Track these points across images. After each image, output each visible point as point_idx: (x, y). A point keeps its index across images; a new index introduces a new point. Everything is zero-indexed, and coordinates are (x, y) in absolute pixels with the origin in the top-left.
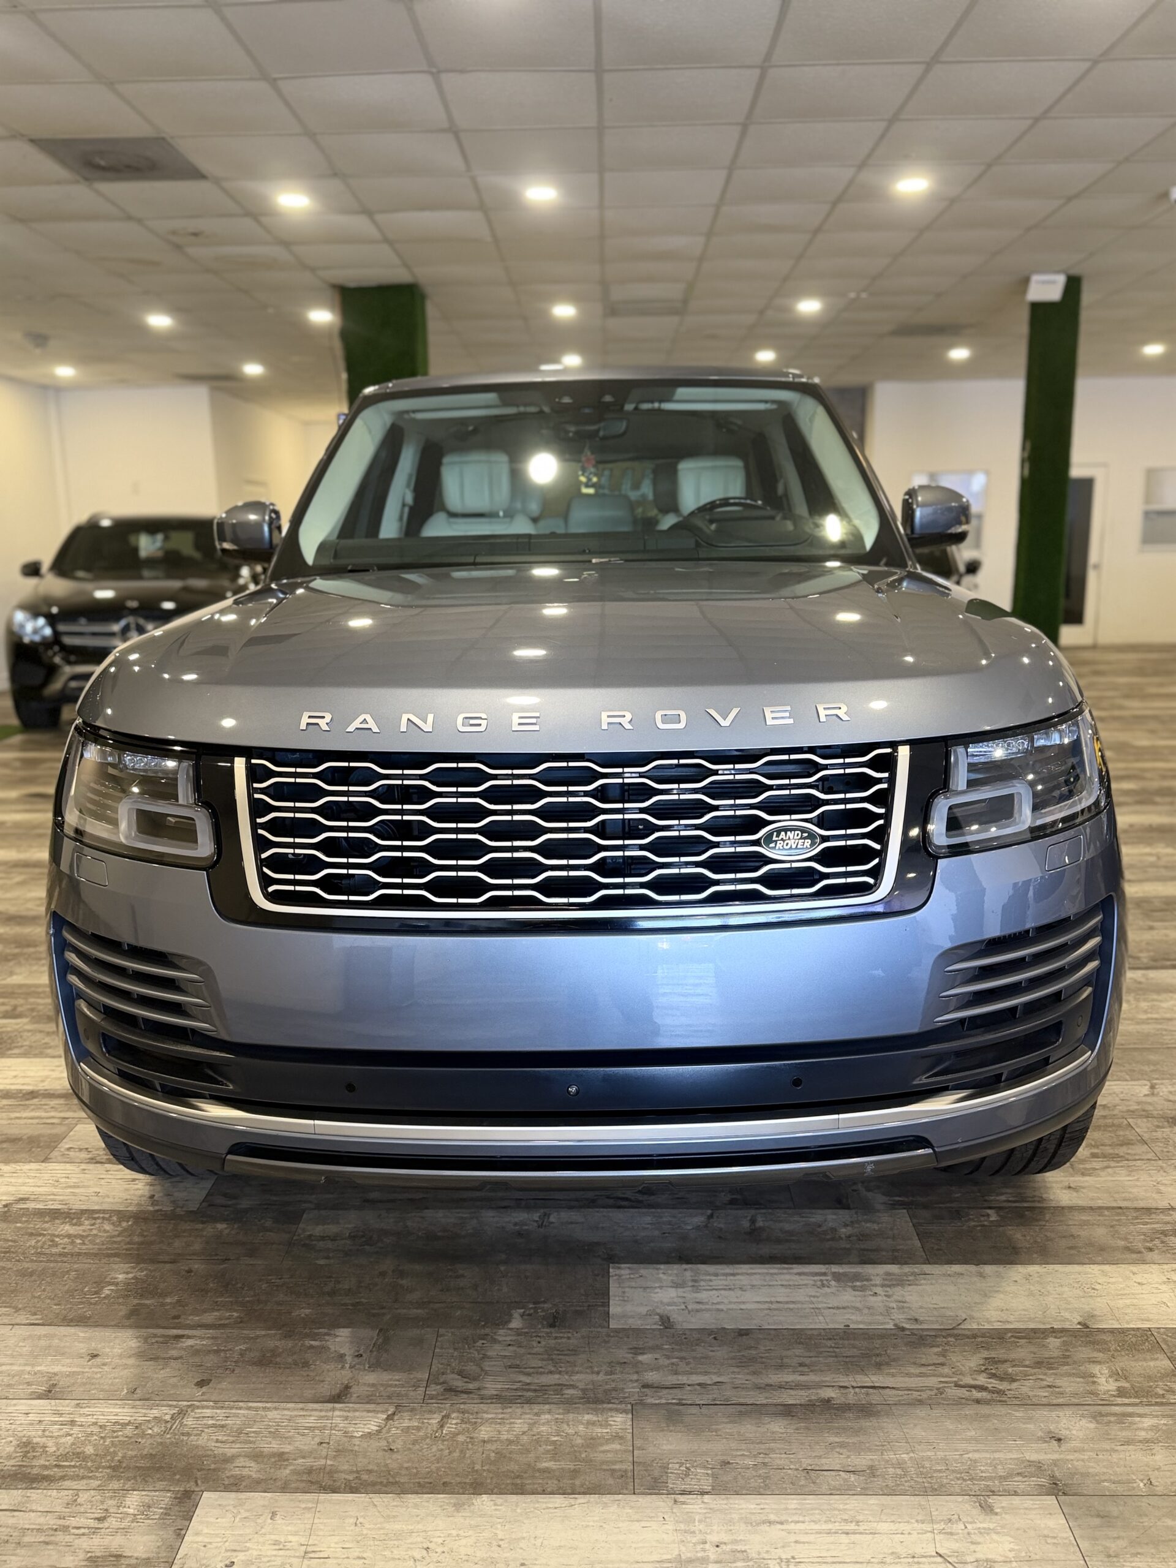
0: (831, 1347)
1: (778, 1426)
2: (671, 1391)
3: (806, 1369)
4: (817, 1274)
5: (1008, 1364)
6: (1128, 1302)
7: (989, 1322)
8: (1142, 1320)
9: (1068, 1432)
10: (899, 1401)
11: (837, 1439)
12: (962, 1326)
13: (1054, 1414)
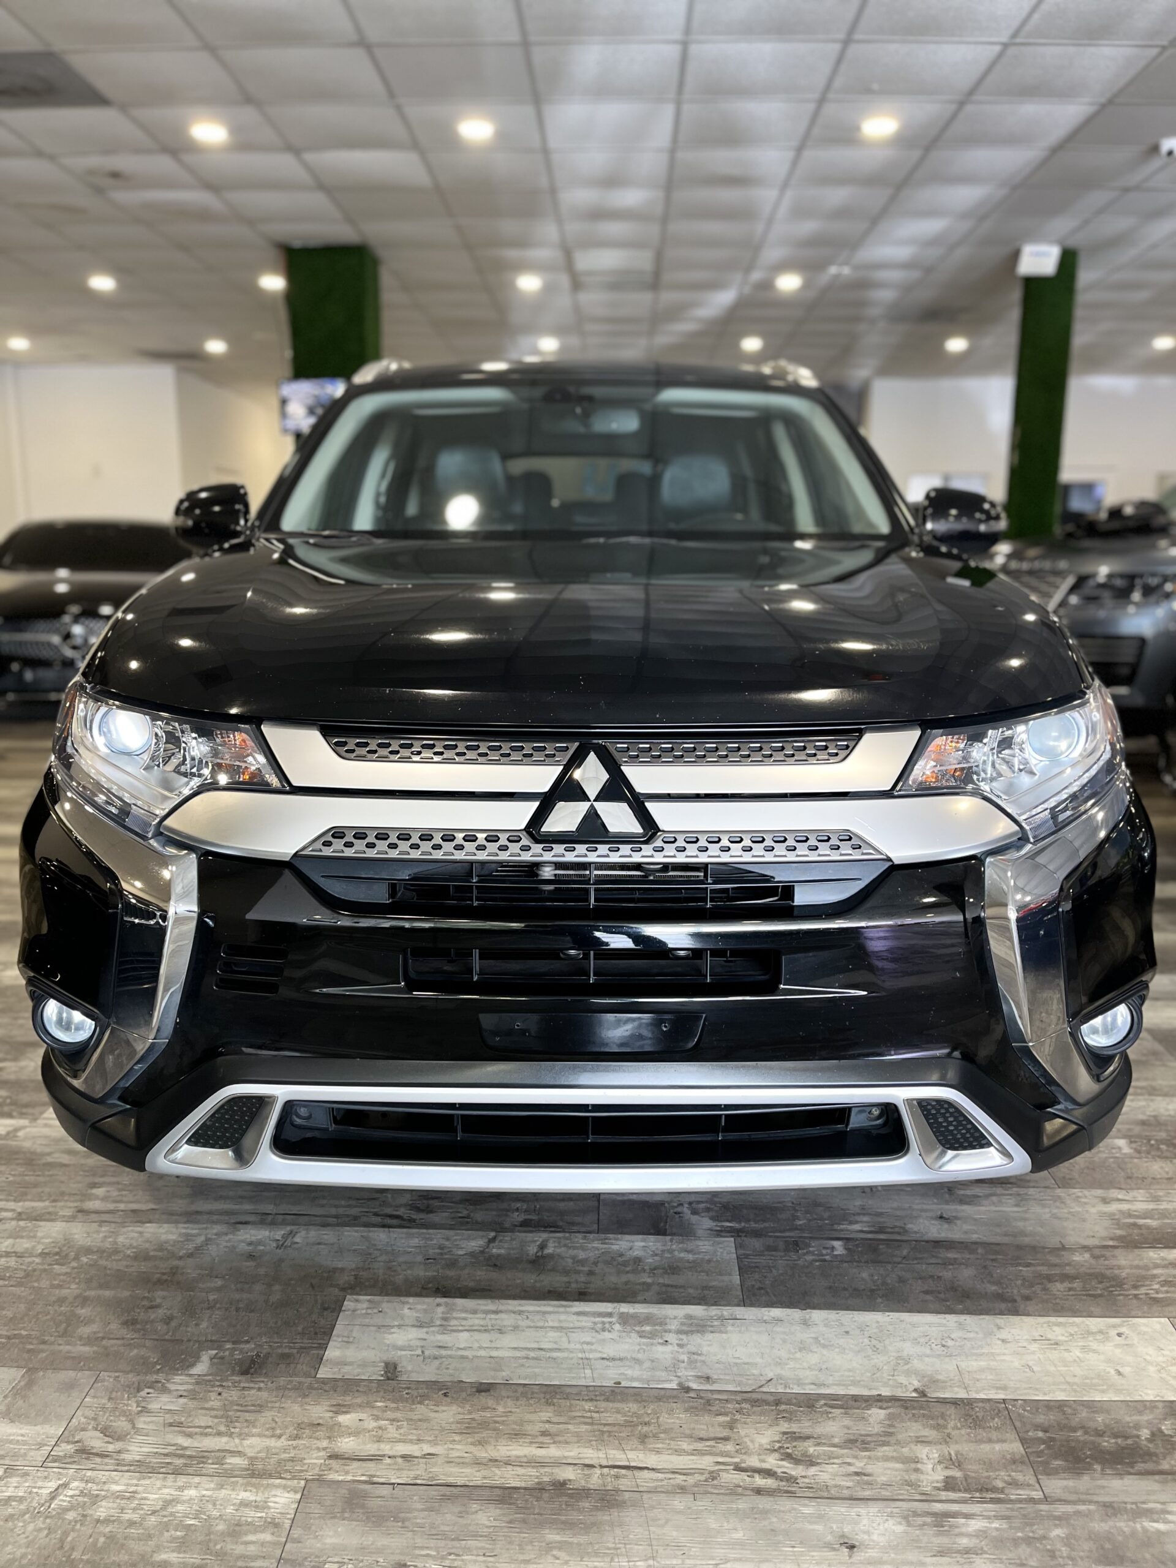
0: (590, 1411)
1: (485, 1517)
2: (363, 1464)
3: (546, 1440)
4: (600, 1315)
5: (812, 1440)
6: (983, 1364)
7: (799, 1383)
8: (998, 1388)
9: (866, 1537)
10: (656, 1487)
11: (558, 1538)
12: (764, 1389)
13: (853, 1512)
